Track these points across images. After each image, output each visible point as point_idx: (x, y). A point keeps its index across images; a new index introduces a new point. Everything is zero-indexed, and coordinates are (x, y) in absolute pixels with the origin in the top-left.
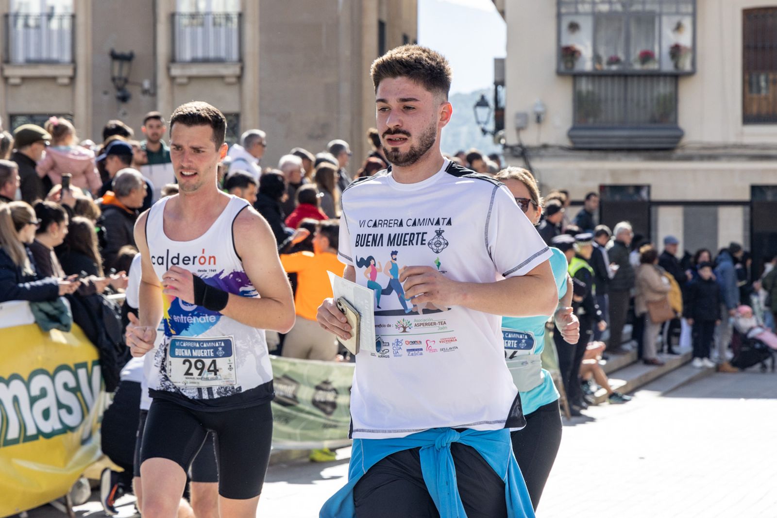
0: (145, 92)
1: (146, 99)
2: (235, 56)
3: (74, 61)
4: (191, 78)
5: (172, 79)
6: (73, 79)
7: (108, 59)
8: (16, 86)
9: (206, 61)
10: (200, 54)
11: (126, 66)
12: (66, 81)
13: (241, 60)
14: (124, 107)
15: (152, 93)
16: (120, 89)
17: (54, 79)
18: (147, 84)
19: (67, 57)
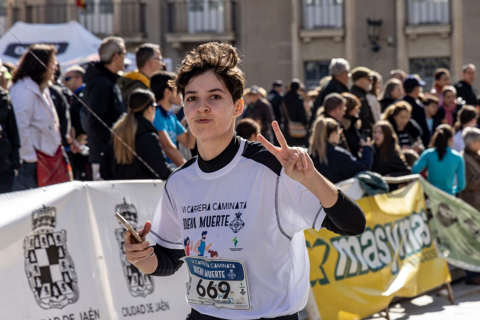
0: (390, 45)
1: (390, 50)
2: (446, 19)
3: (344, 27)
4: (419, 35)
5: (407, 36)
6: (344, 38)
7: (365, 25)
8: (308, 43)
9: (428, 24)
10: (424, 19)
11: (377, 29)
12: (338, 39)
13: (451, 23)
14: (376, 55)
15: (394, 45)
16: (374, 43)
17: (331, 38)
18: (390, 40)
19: (339, 24)
